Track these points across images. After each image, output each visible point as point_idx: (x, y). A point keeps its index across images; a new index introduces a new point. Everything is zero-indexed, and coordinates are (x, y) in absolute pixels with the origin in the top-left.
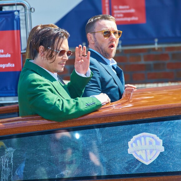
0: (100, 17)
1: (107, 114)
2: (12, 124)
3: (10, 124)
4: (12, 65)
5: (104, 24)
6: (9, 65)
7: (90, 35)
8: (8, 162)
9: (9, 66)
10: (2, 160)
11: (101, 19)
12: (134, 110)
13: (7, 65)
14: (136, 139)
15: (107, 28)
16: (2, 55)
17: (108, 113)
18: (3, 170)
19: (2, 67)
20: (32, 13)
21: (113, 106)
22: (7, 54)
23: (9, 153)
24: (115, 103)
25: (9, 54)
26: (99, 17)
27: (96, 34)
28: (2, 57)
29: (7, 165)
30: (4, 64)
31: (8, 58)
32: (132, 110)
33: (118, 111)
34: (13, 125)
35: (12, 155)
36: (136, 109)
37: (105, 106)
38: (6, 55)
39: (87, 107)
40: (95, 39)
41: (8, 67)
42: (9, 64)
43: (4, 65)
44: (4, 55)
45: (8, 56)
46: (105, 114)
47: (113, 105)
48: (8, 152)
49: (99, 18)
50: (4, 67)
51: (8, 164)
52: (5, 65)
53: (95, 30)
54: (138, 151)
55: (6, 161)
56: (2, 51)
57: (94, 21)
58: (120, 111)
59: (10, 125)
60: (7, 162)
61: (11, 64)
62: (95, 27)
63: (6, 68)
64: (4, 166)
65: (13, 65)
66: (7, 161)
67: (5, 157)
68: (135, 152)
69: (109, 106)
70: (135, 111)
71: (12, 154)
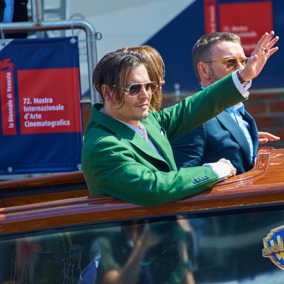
0: (219, 38)
1: (229, 194)
2: (81, 207)
3: (76, 208)
4: (66, 123)
5: (227, 49)
6: (61, 122)
7: (202, 66)
8: (74, 268)
9: (61, 124)
10: (65, 264)
11: (220, 39)
12: (273, 188)
13: (58, 122)
14: (277, 234)
15: (231, 54)
16: (50, 107)
17: (232, 192)
18: (66, 280)
19: (51, 126)
20: (97, 41)
21: (240, 181)
22: (58, 105)
23: (75, 254)
24: (242, 176)
25: (61, 105)
26: (218, 36)
27: (214, 64)
28: (50, 110)
29: (72, 272)
30: (54, 120)
31: (60, 111)
32: (270, 188)
33: (248, 190)
34: (81, 209)
35: (80, 256)
36: (276, 187)
37: (226, 181)
38: (57, 107)
39: (195, 184)
40: (213, 71)
41: (60, 126)
42: (61, 120)
43: (53, 122)
44: (54, 107)
45: (60, 108)
46: (227, 193)
47: (241, 179)
48: (74, 251)
49: (217, 38)
50: (53, 126)
51: (74, 271)
52: (55, 122)
53: (211, 57)
54: (279, 252)
55: (70, 266)
56: (51, 101)
57: (211, 44)
58: (250, 190)
59: (78, 210)
60: (71, 268)
61: (64, 120)
62: (211, 53)
63: (56, 127)
64: (66, 273)
65: (68, 123)
66: (72, 266)
67: (69, 259)
68: (273, 254)
69: (234, 181)
70: (275, 189)
71: (80, 254)
